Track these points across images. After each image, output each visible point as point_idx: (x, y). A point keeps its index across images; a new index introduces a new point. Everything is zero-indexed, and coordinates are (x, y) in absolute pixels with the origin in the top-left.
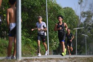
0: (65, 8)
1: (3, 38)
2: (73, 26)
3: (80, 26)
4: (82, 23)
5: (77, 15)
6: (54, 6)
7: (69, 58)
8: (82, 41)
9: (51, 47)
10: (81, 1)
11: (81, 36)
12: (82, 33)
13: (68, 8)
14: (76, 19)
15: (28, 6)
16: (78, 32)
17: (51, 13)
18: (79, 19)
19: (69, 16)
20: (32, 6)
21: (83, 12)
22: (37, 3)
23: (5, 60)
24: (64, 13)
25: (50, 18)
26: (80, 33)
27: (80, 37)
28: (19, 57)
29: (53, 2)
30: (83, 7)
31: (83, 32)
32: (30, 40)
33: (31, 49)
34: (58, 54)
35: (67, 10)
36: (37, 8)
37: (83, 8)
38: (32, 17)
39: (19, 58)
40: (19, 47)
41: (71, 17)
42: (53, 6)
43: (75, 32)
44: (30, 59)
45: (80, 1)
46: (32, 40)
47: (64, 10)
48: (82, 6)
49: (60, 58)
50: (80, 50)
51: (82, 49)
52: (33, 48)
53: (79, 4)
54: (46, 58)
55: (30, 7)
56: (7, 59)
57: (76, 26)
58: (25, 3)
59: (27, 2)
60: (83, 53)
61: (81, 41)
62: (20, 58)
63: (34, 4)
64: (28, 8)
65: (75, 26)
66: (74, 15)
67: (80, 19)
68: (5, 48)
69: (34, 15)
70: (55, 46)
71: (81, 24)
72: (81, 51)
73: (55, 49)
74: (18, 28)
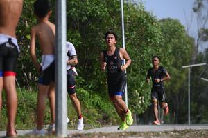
0: (163, 21)
1: (26, 88)
2: (181, 60)
3: (196, 59)
4: (200, 53)
5: (191, 36)
6: (138, 15)
7: (175, 131)
8: (202, 94)
9: (132, 107)
10: (200, 5)
11: (199, 83)
12: (202, 76)
13: (169, 19)
14: (189, 46)
15: (81, 15)
16: (192, 74)
17: (132, 31)
18: (194, 44)
19: (173, 38)
20: (90, 17)
21: (203, 29)
22: (102, 10)
23: (32, 136)
24: (162, 31)
25: (131, 44)
26: (196, 76)
27: (197, 84)
28: (61, 129)
29: (138, 8)
30: (203, 19)
31: (204, 73)
32: (85, 91)
33: (88, 112)
34: (148, 124)
35: (168, 26)
36: (100, 21)
37: (204, 21)
38: (89, 40)
39: (61, 133)
40: (61, 109)
41: (177, 41)
42: (136, 17)
43: (187, 75)
44: (86, 134)
45: (196, 6)
46: (90, 92)
47: (161, 24)
48: (202, 17)
49: (153, 133)
50: (198, 113)
51: (202, 111)
52: (93, 110)
53: (195, 10)
54: (121, 133)
55: (85, 18)
56: (36, 134)
57: (188, 60)
58: (74, 9)
59: (79, 7)
60: (203, 121)
61: (199, 94)
62: (65, 132)
63: (93, 11)
64: (80, 21)
65: (186, 60)
66: (183, 35)
67: (198, 45)
68: (30, 109)
69: (94, 37)
70: (142, 105)
71: (200, 56)
72: (199, 116)
73: (141, 111)
74: (59, 64)
